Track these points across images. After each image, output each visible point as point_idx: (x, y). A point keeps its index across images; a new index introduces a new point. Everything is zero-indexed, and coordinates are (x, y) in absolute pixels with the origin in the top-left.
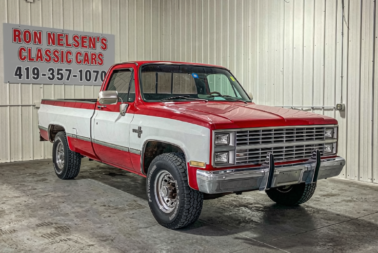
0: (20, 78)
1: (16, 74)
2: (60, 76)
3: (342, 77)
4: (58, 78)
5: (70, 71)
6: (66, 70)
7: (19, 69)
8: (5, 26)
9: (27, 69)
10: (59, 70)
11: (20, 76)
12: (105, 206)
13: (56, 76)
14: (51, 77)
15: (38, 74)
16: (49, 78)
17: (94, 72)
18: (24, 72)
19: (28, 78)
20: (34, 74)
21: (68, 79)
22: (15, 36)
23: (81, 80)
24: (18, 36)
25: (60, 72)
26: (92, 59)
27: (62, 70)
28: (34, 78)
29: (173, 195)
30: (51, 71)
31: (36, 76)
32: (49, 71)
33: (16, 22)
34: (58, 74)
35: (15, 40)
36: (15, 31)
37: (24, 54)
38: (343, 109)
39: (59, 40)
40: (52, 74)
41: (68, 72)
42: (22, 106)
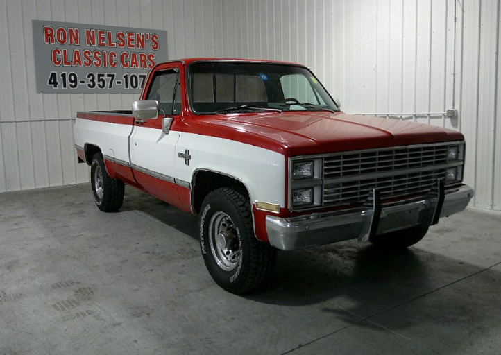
0: (55, 86)
1: (50, 83)
2: (101, 83)
3: (454, 75)
4: (99, 85)
5: (113, 76)
6: (108, 75)
7: (54, 75)
8: (35, 23)
9: (64, 76)
10: (99, 76)
11: (55, 84)
12: (148, 253)
13: (97, 83)
14: (92, 85)
15: (75, 81)
16: (89, 85)
17: (140, 76)
18: (59, 79)
19: (65, 86)
20: (71, 81)
21: (110, 87)
22: (47, 35)
23: (127, 87)
24: (51, 35)
25: (101, 78)
26: (142, 61)
27: (103, 75)
28: (71, 85)
29: (233, 245)
30: (91, 78)
31: (73, 84)
32: (89, 76)
33: (46, 17)
34: (99, 81)
35: (47, 41)
36: (46, 29)
37: (59, 56)
38: (455, 116)
39: (100, 38)
40: (92, 81)
41: (111, 78)
42: (59, 120)
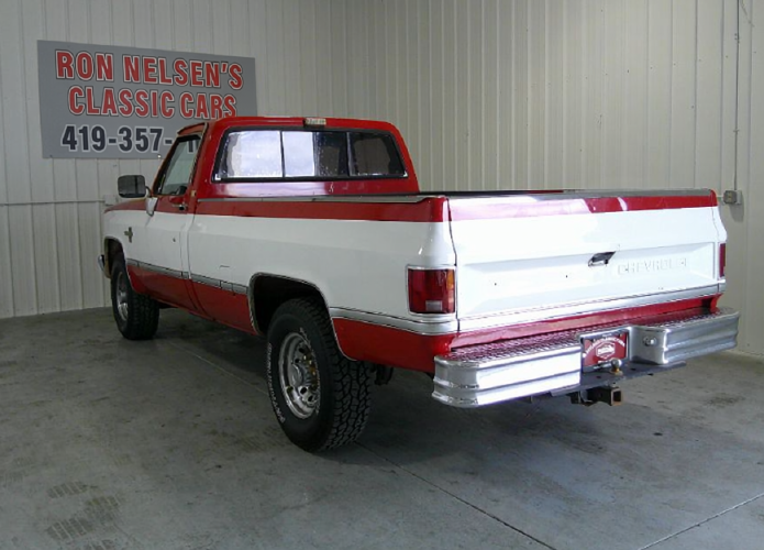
0: (73, 148)
1: (65, 142)
2: (141, 142)
4: (138, 146)
5: (159, 132)
6: (152, 131)
7: (70, 130)
8: (42, 45)
9: (84, 131)
10: (139, 131)
11: (73, 144)
13: (135, 142)
14: (126, 145)
15: (102, 140)
16: (122, 146)
18: (78, 137)
19: (86, 147)
20: (95, 139)
21: (155, 148)
22: (61, 65)
24: (67, 65)
25: (142, 134)
26: (214, 107)
27: (144, 130)
28: (95, 147)
30: (125, 134)
31: (99, 144)
32: (121, 132)
33: (59, 35)
34: (138, 138)
35: (61, 73)
36: (60, 55)
37: (82, 100)
39: (147, 70)
40: (126, 138)
41: (156, 134)
42: (79, 202)
